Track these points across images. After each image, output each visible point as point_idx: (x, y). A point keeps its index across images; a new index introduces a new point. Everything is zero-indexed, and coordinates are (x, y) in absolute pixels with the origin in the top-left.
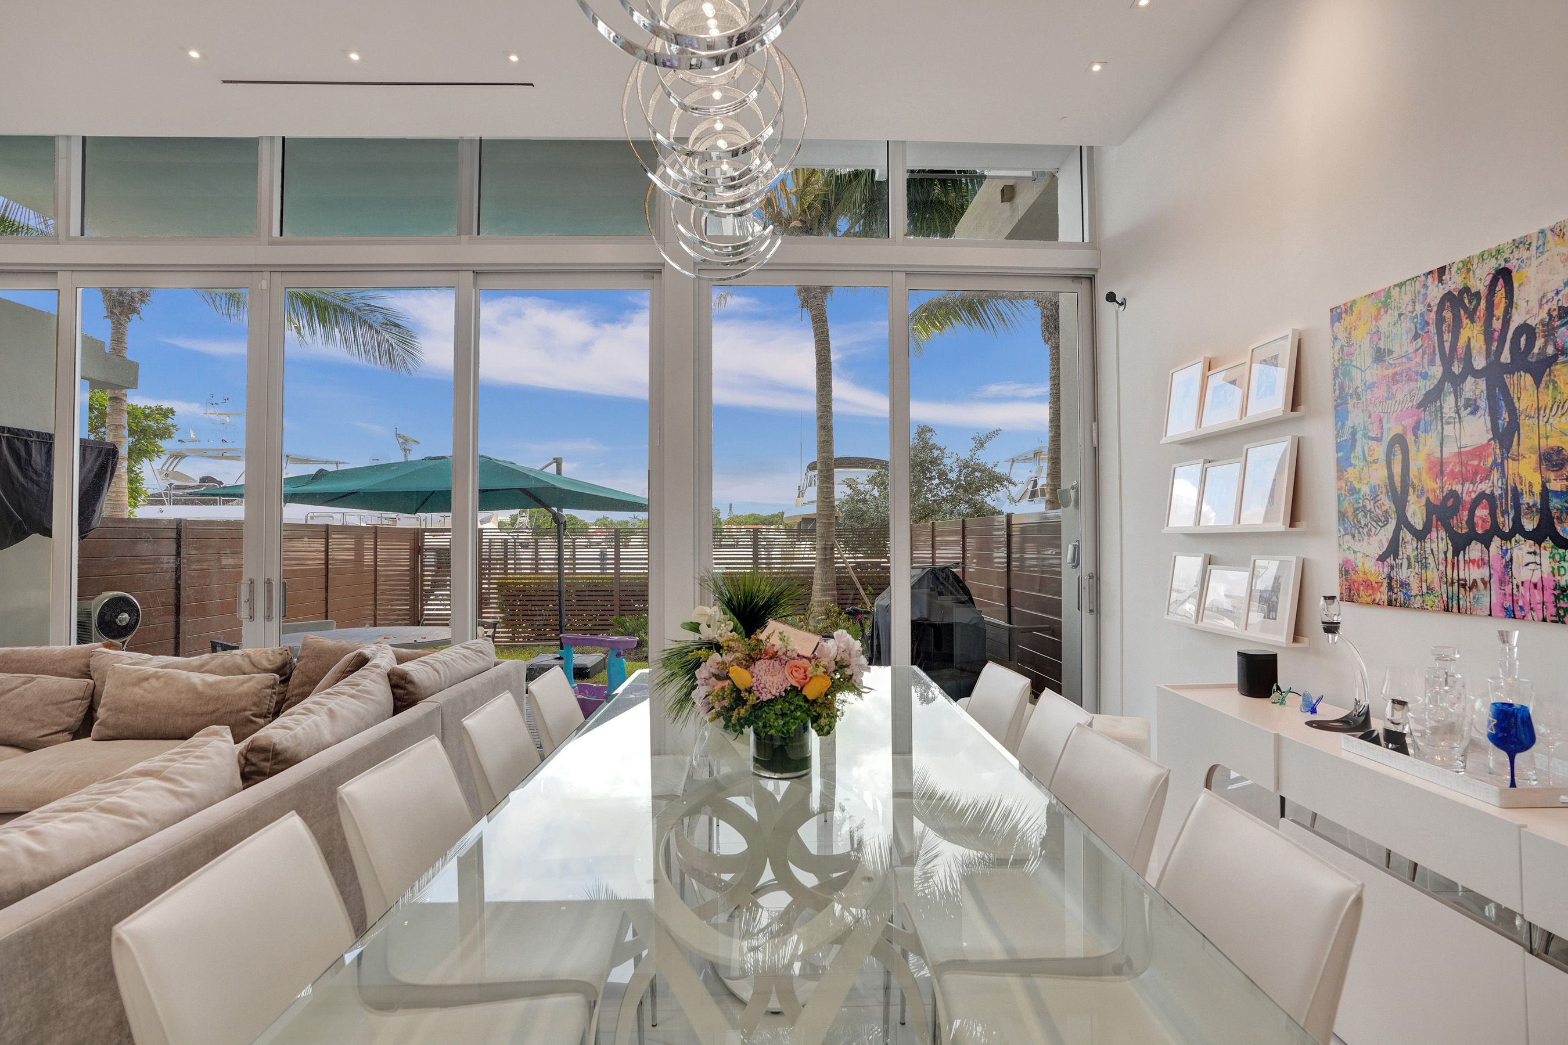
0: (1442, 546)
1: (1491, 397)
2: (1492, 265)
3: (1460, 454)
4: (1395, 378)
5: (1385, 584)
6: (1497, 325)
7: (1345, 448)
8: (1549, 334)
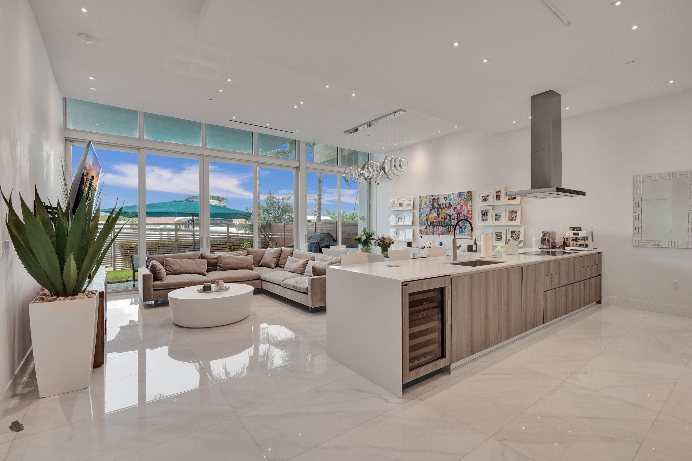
0: (432, 227)
1: (437, 211)
2: (437, 197)
3: (434, 217)
4: (427, 207)
5: (425, 232)
6: (438, 203)
7: (421, 214)
8: (442, 205)
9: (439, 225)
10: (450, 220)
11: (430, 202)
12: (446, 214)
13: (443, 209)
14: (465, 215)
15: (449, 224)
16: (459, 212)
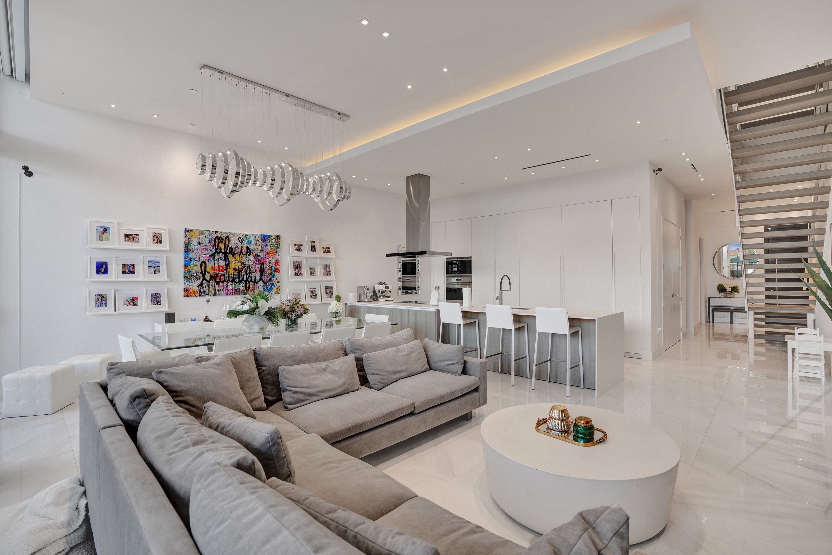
0: (214, 283)
1: (225, 258)
2: (225, 235)
3: (218, 267)
4: (203, 249)
5: (199, 292)
6: (227, 246)
7: (187, 261)
8: (235, 250)
9: (229, 280)
10: (249, 272)
11: (209, 242)
12: (242, 264)
13: (237, 256)
14: (272, 267)
15: (247, 279)
16: (263, 263)
